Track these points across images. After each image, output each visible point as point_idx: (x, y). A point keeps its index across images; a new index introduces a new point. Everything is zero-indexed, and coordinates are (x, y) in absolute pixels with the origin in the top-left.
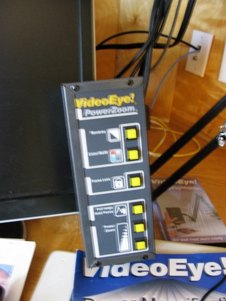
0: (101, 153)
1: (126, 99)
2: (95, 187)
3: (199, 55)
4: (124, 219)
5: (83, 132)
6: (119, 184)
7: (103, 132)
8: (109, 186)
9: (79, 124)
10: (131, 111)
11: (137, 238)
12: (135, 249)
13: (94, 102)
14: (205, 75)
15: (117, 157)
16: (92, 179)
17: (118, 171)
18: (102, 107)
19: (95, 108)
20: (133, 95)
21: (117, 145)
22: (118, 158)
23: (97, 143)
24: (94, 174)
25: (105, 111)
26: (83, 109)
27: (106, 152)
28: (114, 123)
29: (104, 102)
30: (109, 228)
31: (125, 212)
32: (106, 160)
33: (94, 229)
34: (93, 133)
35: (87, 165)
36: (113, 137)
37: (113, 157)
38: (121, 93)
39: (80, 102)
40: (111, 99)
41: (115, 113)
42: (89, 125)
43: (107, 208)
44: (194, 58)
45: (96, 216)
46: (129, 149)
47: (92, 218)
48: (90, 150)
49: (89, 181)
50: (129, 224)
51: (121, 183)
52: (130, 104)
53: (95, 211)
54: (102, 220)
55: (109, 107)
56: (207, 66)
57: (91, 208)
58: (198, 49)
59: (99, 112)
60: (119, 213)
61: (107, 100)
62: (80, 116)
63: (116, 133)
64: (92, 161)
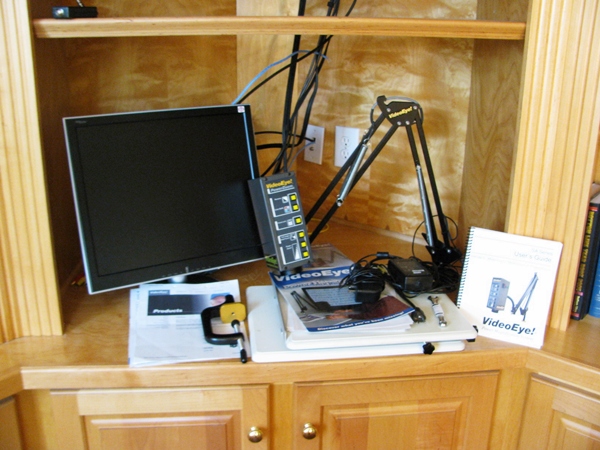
0: (280, 209)
1: (289, 182)
2: (280, 226)
3: (314, 145)
4: (295, 241)
5: (271, 200)
6: (291, 223)
7: (280, 199)
8: (286, 225)
9: (269, 196)
10: (292, 187)
11: (303, 250)
12: (303, 257)
13: (275, 185)
14: (323, 163)
15: (288, 210)
16: (278, 222)
17: (289, 217)
18: (278, 187)
19: (275, 188)
20: (291, 180)
21: (287, 204)
23: (279, 204)
24: (278, 219)
25: (280, 189)
26: (270, 189)
27: (282, 208)
28: (284, 194)
29: (279, 184)
30: (289, 247)
31: (295, 237)
32: (283, 211)
33: (281, 249)
34: (276, 199)
35: (275, 216)
36: (285, 200)
37: (286, 210)
38: (286, 179)
39: (268, 186)
40: (282, 183)
41: (284, 189)
42: (273, 196)
43: (286, 236)
44: (311, 149)
45: (282, 241)
46: (293, 205)
47: (280, 243)
48: (275, 208)
49: (276, 223)
50: (298, 244)
52: (291, 184)
53: (281, 238)
54: (286, 243)
55: (281, 186)
57: (279, 237)
58: (313, 141)
59: (277, 189)
62: (269, 193)
63: (286, 198)
64: (277, 213)
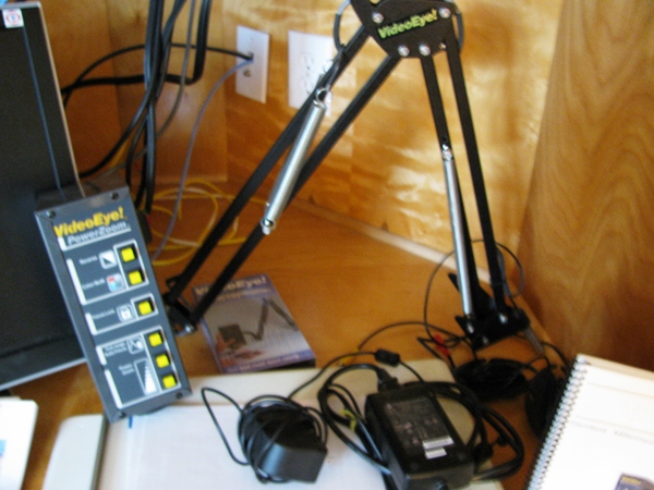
0: (97, 283)
1: (114, 216)
2: (99, 324)
3: (251, 67)
4: (143, 354)
5: (70, 263)
6: (126, 315)
7: (94, 258)
8: (115, 319)
9: (64, 256)
10: (124, 229)
11: (163, 374)
12: (163, 386)
13: (77, 226)
14: (268, 99)
15: (117, 284)
16: (93, 313)
17: (123, 299)
18: (87, 230)
19: (79, 233)
20: (121, 210)
21: (115, 270)
22: (119, 285)
23: (91, 272)
24: (94, 309)
25: (91, 234)
26: (65, 238)
27: (102, 281)
28: (106, 245)
29: (88, 224)
30: (126, 369)
31: (141, 345)
32: (104, 289)
33: (108, 374)
34: (82, 262)
35: (83, 301)
36: (107, 262)
37: (112, 285)
38: (106, 210)
39: (60, 230)
40: (97, 219)
41: (106, 234)
42: (76, 254)
43: (117, 345)
44: (247, 74)
45: (107, 359)
46: (128, 272)
47: (103, 361)
48: (83, 281)
49: (89, 318)
50: (149, 360)
51: (128, 312)
52: (120, 221)
53: (104, 351)
54: (116, 361)
55: (95, 228)
57: (99, 349)
58: (249, 58)
59: (84, 237)
60: (134, 348)
61: (91, 221)
62: (64, 247)
63: (110, 257)
64: (88, 294)
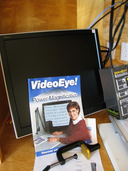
0: (121, 85)
1: (125, 70)
2: (121, 95)
5: (117, 81)
7: (121, 80)
8: (124, 94)
9: (115, 79)
13: (118, 72)
16: (120, 93)
17: (126, 90)
18: (120, 73)
19: (119, 74)
20: (126, 69)
21: (125, 83)
22: (125, 86)
23: (121, 83)
24: (120, 91)
25: (121, 74)
26: (116, 75)
27: (122, 85)
28: (123, 77)
30: (125, 106)
32: (122, 87)
33: (121, 107)
34: (119, 80)
35: (118, 89)
36: (123, 81)
37: (124, 86)
39: (116, 73)
40: (122, 71)
42: (118, 79)
43: (124, 100)
45: (122, 103)
47: (121, 104)
48: (119, 85)
51: (126, 93)
52: (126, 72)
53: (121, 101)
55: (122, 73)
56: (115, 55)
59: (120, 75)
60: (127, 101)
62: (116, 77)
63: (124, 79)
64: (120, 88)
